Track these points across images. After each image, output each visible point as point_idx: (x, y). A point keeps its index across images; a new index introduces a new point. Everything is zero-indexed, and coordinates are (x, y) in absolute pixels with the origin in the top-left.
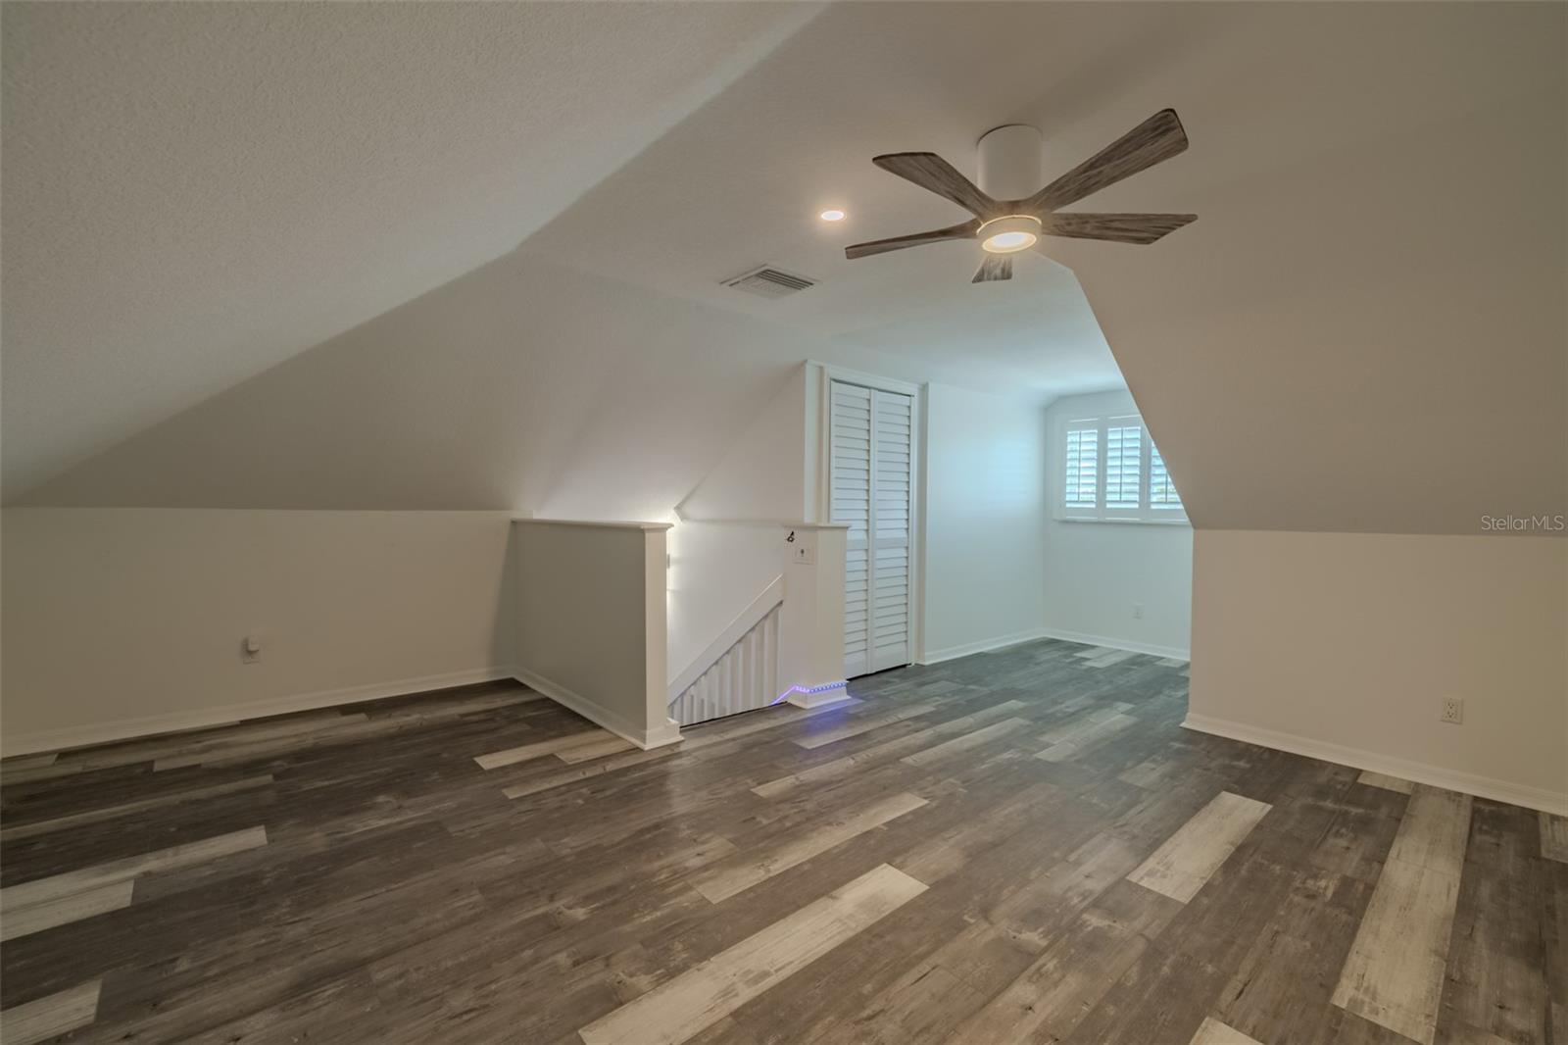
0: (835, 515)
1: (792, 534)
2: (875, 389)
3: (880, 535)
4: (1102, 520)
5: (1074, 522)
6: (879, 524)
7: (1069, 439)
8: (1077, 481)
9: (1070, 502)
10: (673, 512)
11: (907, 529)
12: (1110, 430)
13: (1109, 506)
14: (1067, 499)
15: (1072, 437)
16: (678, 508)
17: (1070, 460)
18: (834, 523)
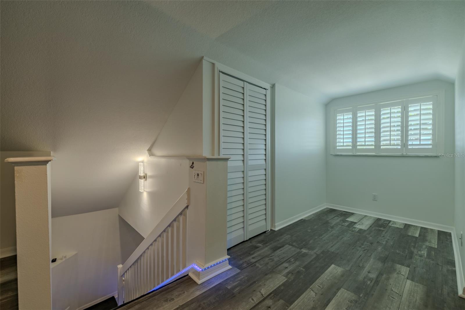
0: (222, 152)
1: (193, 163)
2: (245, 81)
3: (250, 163)
4: (355, 154)
5: (341, 155)
6: (250, 157)
7: (338, 118)
8: (342, 137)
9: (338, 146)
10: (147, 152)
11: (265, 160)
12: (358, 112)
13: (358, 147)
14: (337, 145)
15: (340, 117)
16: (150, 150)
17: (338, 127)
18: (221, 156)
